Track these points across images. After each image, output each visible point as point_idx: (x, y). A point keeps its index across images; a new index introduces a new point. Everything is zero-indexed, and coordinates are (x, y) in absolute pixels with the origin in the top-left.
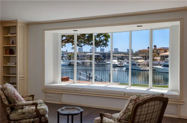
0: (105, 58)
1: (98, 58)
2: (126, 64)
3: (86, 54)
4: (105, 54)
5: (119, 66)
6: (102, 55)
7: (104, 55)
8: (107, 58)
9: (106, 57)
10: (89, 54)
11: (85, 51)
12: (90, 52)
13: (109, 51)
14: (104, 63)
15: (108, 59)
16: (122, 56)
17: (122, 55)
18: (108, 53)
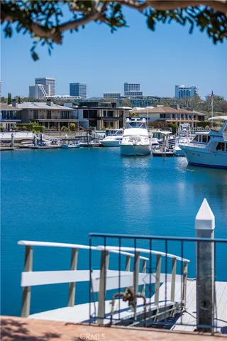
0: (94, 124)
1: (65, 124)
2: (192, 145)
3: (14, 105)
4: (94, 104)
5: (158, 151)
6: (81, 111)
7: (92, 108)
8: (101, 123)
9: (100, 118)
10: (30, 105)
11: (10, 95)
12: (31, 100)
13: (105, 95)
14: (92, 143)
15: (106, 125)
16: (163, 115)
17: (161, 109)
18: (102, 100)
